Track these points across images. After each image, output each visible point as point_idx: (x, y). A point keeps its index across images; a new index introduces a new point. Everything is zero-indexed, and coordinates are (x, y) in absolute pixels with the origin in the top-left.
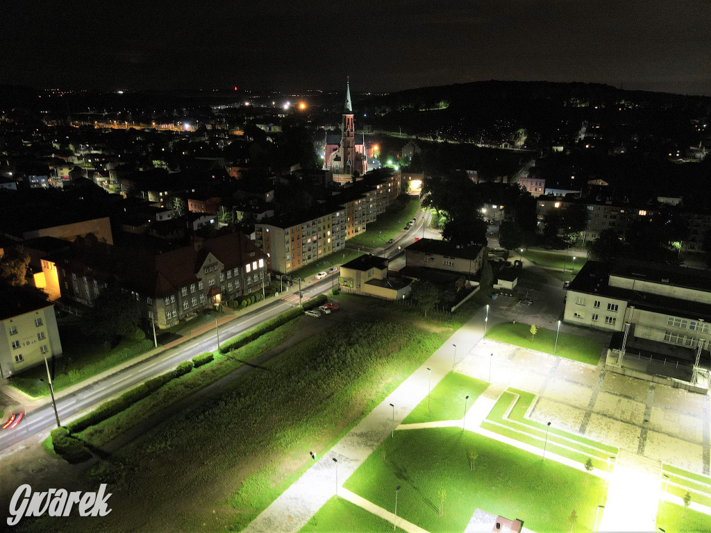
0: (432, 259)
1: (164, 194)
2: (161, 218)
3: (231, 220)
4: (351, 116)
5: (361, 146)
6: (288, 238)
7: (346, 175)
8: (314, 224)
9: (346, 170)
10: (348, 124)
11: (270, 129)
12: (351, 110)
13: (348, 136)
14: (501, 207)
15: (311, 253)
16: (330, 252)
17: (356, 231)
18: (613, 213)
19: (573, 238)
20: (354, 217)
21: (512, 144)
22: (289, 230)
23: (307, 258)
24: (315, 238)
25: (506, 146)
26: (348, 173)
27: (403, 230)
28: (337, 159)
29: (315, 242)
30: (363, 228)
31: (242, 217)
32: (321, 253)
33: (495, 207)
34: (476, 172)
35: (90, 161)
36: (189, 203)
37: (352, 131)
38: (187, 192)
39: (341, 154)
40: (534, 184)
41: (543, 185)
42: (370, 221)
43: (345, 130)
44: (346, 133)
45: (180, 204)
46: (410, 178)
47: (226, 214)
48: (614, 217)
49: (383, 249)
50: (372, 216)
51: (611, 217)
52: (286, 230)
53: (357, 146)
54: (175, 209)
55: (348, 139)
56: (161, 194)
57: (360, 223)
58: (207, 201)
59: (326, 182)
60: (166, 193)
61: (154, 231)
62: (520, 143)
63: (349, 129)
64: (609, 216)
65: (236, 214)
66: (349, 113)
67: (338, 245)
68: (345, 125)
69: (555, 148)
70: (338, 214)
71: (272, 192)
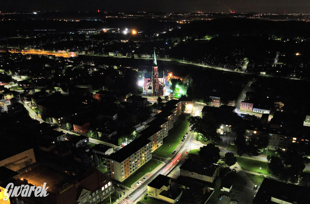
0: (193, 174)
1: (61, 119)
2: (59, 139)
3: (95, 136)
4: (156, 67)
5: (162, 79)
6: (123, 166)
7: (154, 96)
8: (135, 154)
9: (154, 94)
10: (155, 71)
11: (116, 55)
12: (156, 64)
13: (155, 77)
14: (230, 126)
15: (134, 168)
16: (144, 163)
17: (158, 146)
18: (281, 138)
19: (262, 151)
20: (156, 141)
21: (240, 69)
22: (123, 162)
23: (132, 170)
24: (136, 160)
25: (237, 70)
26: (156, 95)
27: (181, 142)
28: (150, 88)
29: (136, 162)
30: (161, 143)
31: (101, 135)
32: (139, 166)
33: (227, 126)
34: (219, 98)
35: (21, 85)
36: (74, 126)
37: (157, 74)
38: (73, 115)
39: (152, 85)
40: (248, 105)
41: (252, 106)
42: (165, 137)
43: (153, 74)
44: (154, 76)
45: (69, 126)
46: (186, 103)
47: (93, 133)
48: (282, 140)
49: (170, 158)
50: (166, 133)
51: (280, 140)
52: (122, 163)
53: (160, 79)
54: (67, 128)
55: (155, 79)
56: (59, 119)
57: (159, 142)
58: (83, 126)
59: (144, 105)
60: (62, 118)
61: (56, 152)
62: (245, 67)
63: (155, 74)
64: (279, 139)
65: (98, 134)
66: (155, 66)
67: (148, 159)
68: (153, 72)
69: (261, 73)
70: (147, 145)
71: (116, 115)
